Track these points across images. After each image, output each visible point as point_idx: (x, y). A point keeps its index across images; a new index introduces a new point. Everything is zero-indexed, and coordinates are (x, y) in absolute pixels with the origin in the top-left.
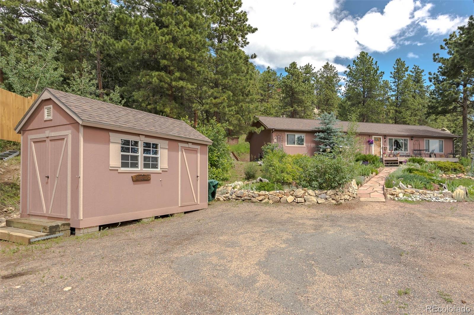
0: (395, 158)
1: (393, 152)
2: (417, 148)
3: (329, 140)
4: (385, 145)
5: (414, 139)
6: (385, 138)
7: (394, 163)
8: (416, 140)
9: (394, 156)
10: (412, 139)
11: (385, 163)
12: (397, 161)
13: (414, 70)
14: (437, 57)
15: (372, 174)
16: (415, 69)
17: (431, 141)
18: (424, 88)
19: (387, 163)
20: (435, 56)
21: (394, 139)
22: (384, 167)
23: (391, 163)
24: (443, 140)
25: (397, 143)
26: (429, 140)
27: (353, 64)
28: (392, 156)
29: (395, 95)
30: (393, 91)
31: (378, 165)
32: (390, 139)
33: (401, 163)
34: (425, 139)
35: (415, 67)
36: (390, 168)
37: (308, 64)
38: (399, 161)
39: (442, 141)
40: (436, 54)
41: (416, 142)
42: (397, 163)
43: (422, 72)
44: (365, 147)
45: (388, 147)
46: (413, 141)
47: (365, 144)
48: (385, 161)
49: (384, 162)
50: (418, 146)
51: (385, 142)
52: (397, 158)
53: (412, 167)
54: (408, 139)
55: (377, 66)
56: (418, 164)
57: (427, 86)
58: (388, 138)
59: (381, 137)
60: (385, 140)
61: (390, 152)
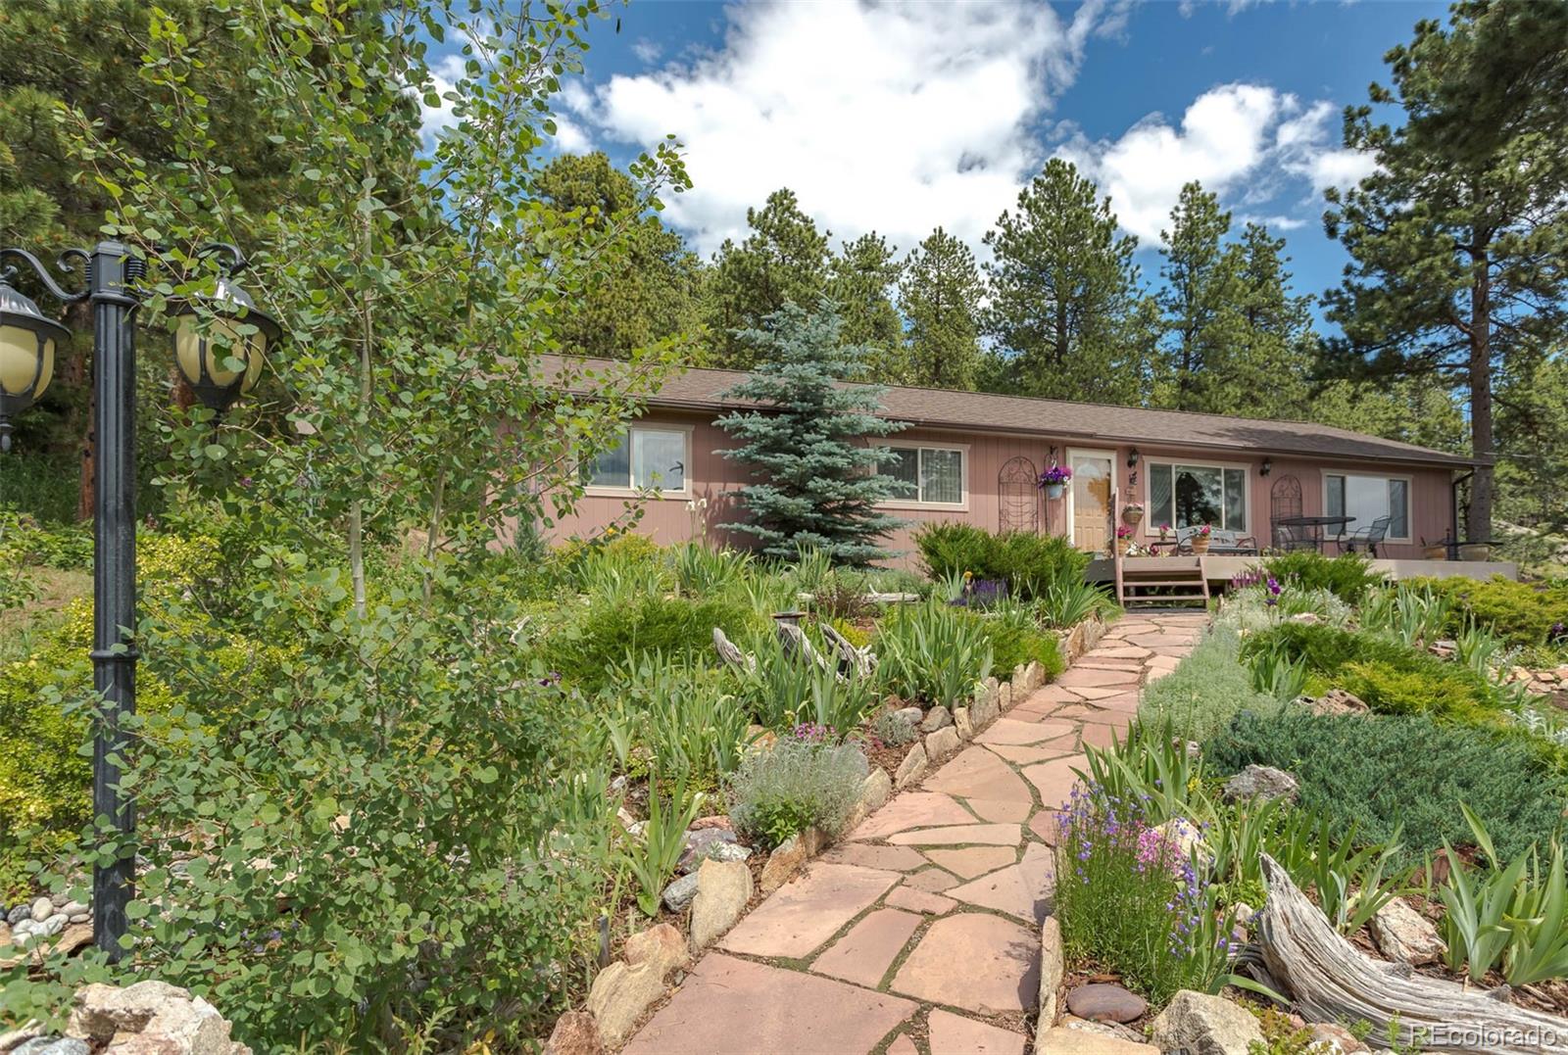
0: (1184, 563)
1: (1170, 532)
2: (1287, 510)
3: (802, 455)
4: (1131, 498)
5: (1275, 471)
6: (1131, 464)
7: (1180, 590)
8: (1284, 478)
9: (1180, 550)
10: (1263, 473)
11: (1126, 590)
12: (1197, 576)
13: (1247, 242)
14: (1359, 123)
15: (1007, 678)
16: (1252, 236)
17: (1353, 481)
18: (1287, 307)
19: (1140, 591)
20: (1352, 119)
21: (1177, 466)
22: (1113, 616)
23: (1164, 591)
24: (1409, 478)
25: (1188, 487)
26: (1343, 480)
27: (1020, 207)
28: (1165, 552)
29: (1179, 326)
30: (1172, 309)
31: (1071, 608)
32: (1154, 469)
33: (1218, 588)
34: (1325, 472)
35: (1250, 232)
36: (1158, 618)
37: (870, 233)
38: (1206, 576)
39: (1405, 484)
40: (1356, 110)
41: (1286, 484)
42: (1198, 590)
43: (1278, 249)
44: (1027, 508)
45: (1147, 507)
46: (1268, 481)
47: (1027, 488)
48: (1127, 576)
49: (1121, 585)
50: (1295, 504)
51: (1132, 480)
52: (1193, 559)
53: (1298, 618)
54: (1247, 468)
55: (1111, 215)
56: (1336, 599)
57: (1296, 301)
58: (1149, 461)
59: (1113, 456)
60: (1132, 471)
61: (1156, 531)
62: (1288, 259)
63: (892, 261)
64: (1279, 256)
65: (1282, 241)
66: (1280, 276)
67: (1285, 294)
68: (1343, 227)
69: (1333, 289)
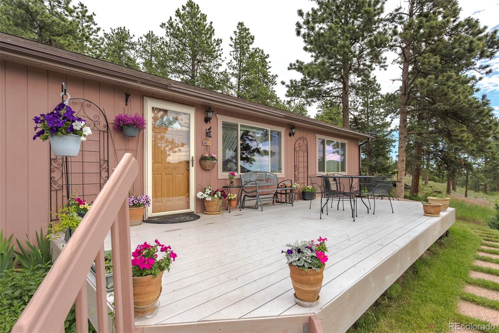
5: (298, 134)
6: (207, 120)
8: (301, 139)
10: (291, 135)
21: (241, 125)
24: (346, 142)
32: (226, 126)
34: (317, 137)
39: (345, 145)
41: (302, 142)
46: (293, 138)
50: (306, 154)
51: (208, 133)
54: (282, 130)
58: (221, 119)
59: (192, 112)
60: (207, 126)
61: (226, 175)
62: (270, 62)
63: (133, 40)
64: (267, 60)
65: (268, 55)
66: (267, 67)
67: (269, 73)
68: (303, 31)
69: (293, 63)
